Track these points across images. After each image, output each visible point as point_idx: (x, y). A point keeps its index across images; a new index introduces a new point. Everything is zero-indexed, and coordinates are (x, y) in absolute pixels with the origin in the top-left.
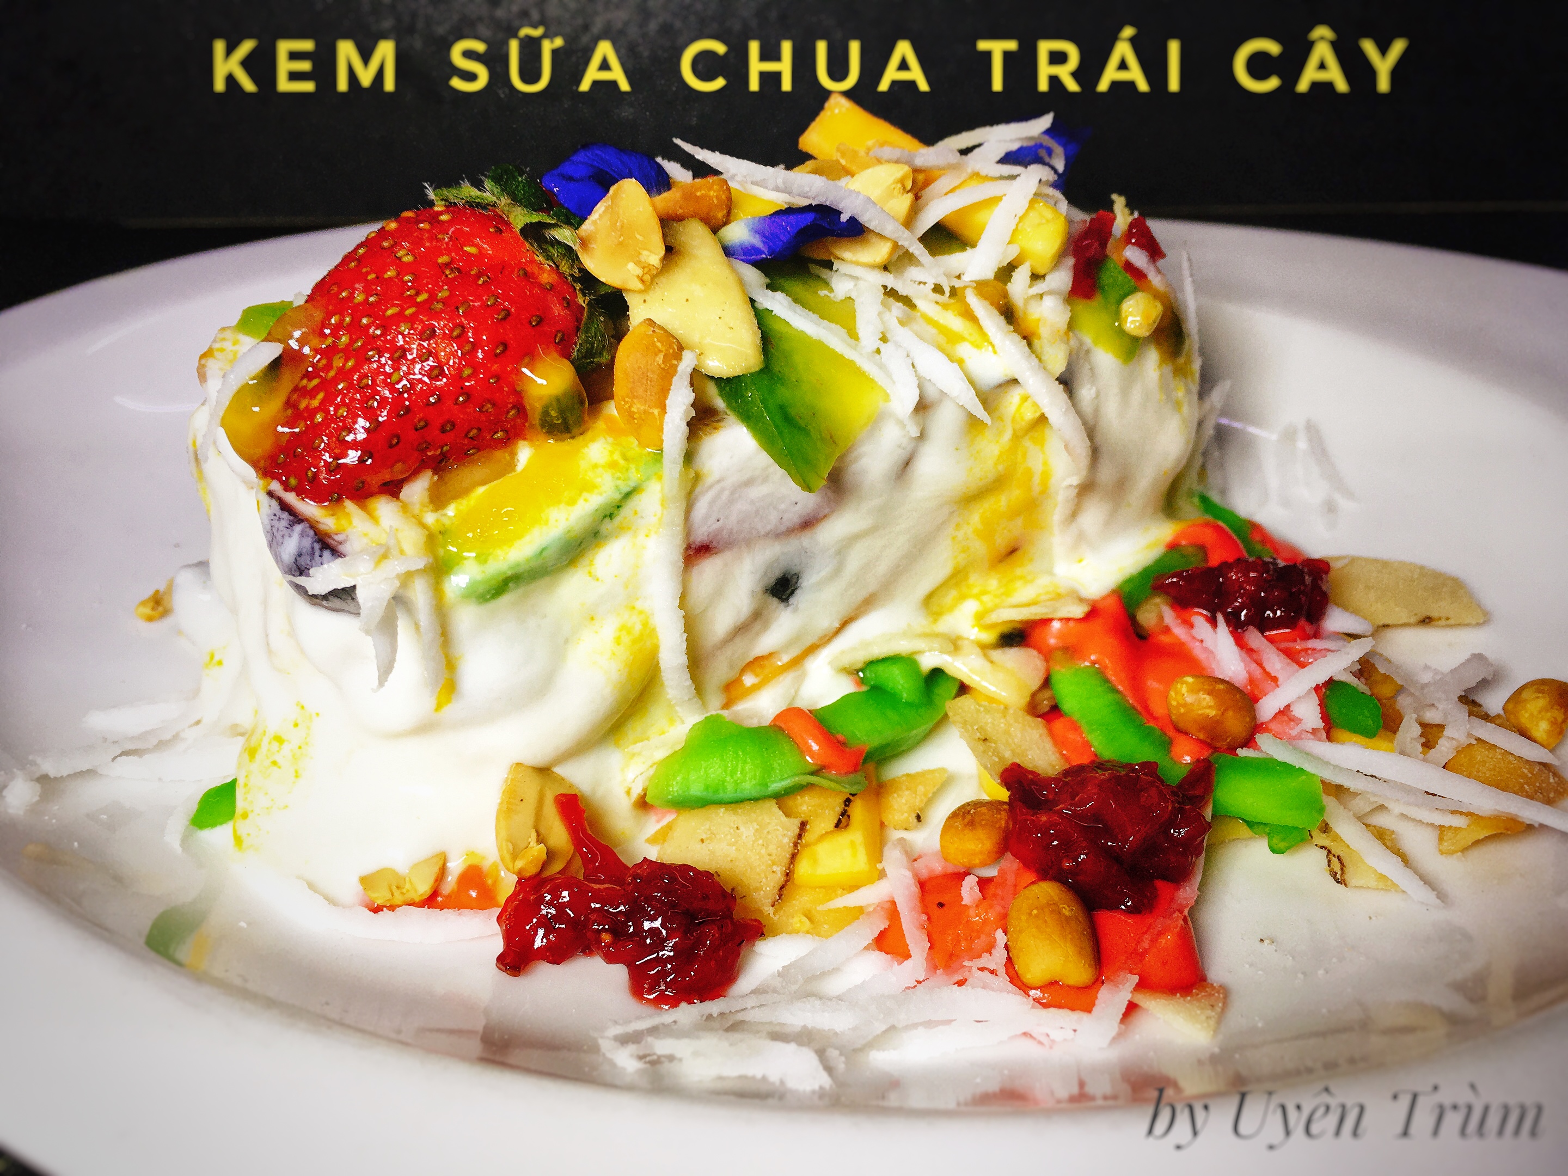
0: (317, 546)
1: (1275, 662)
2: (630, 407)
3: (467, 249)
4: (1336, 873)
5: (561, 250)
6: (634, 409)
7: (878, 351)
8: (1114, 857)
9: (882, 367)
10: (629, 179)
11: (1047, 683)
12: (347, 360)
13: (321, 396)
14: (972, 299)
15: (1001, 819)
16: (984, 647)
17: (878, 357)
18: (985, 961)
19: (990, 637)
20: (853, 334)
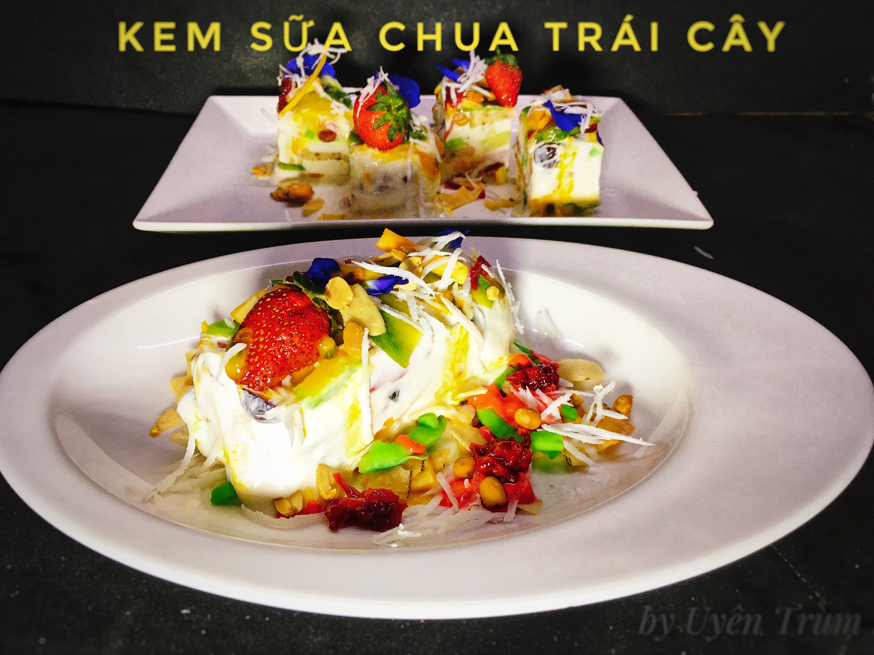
0: (265, 404)
1: (545, 398)
2: (350, 349)
3: (294, 305)
4: (569, 463)
5: (322, 302)
6: (352, 350)
7: (418, 321)
8: (507, 467)
9: (420, 325)
10: (337, 277)
11: (476, 416)
12: (264, 346)
13: (257, 357)
14: (443, 299)
15: (471, 461)
16: (455, 407)
17: (418, 322)
18: (475, 503)
19: (457, 403)
20: (410, 316)
